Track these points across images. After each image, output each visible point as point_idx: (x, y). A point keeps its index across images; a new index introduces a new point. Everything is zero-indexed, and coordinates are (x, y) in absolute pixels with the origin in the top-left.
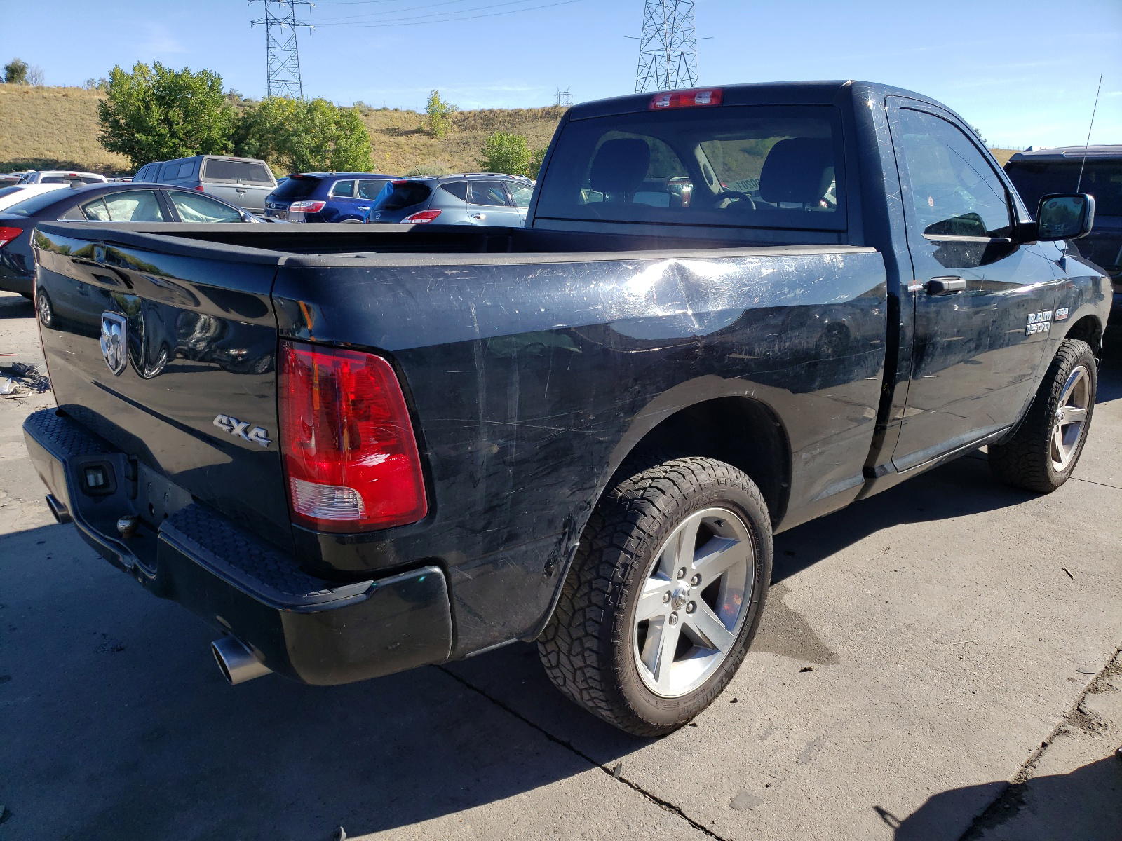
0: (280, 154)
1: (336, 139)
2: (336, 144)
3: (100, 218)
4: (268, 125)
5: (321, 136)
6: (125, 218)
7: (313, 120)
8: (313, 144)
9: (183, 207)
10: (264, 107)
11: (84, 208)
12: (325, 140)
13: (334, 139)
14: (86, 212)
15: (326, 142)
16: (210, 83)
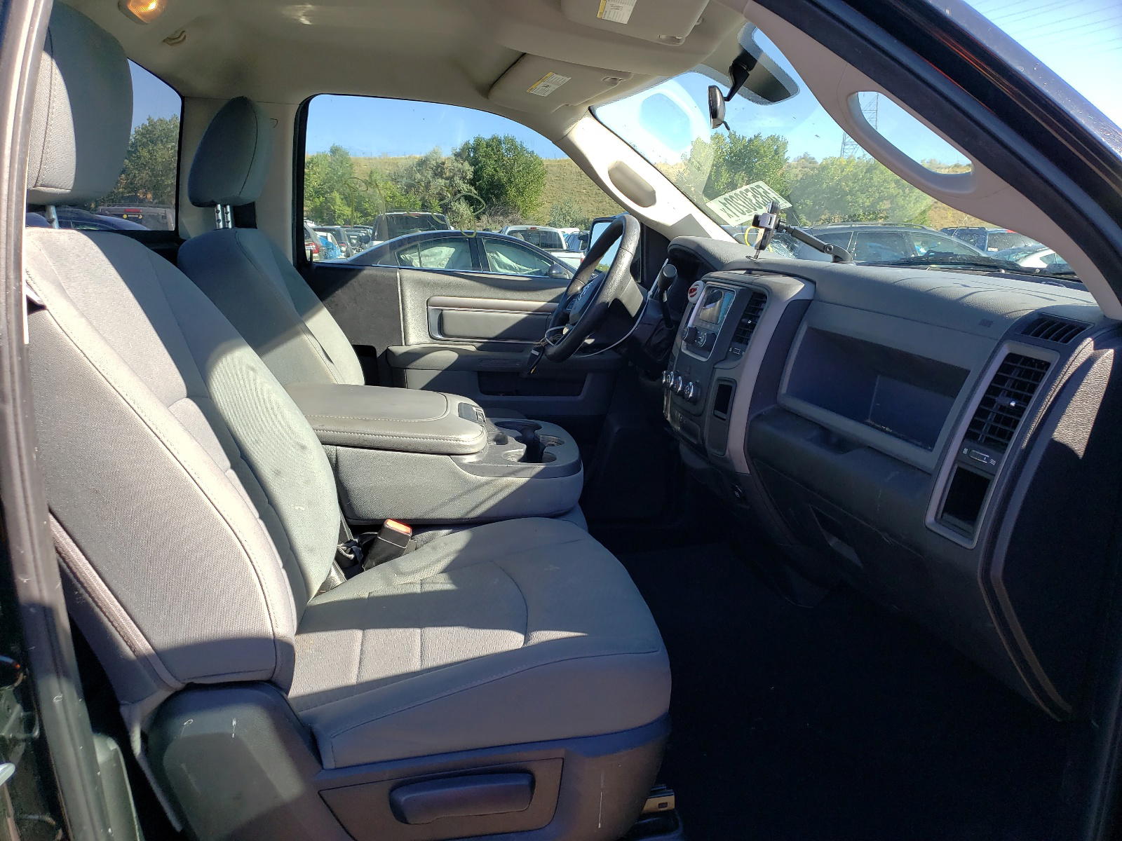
0: (832, 214)
1: (892, 198)
2: (891, 203)
3: (413, 264)
4: (825, 186)
5: (877, 195)
6: (440, 265)
7: (871, 179)
8: (867, 204)
9: (498, 255)
10: (824, 168)
11: (399, 254)
12: (881, 199)
13: (890, 198)
14: (400, 258)
15: (882, 201)
16: (775, 147)
